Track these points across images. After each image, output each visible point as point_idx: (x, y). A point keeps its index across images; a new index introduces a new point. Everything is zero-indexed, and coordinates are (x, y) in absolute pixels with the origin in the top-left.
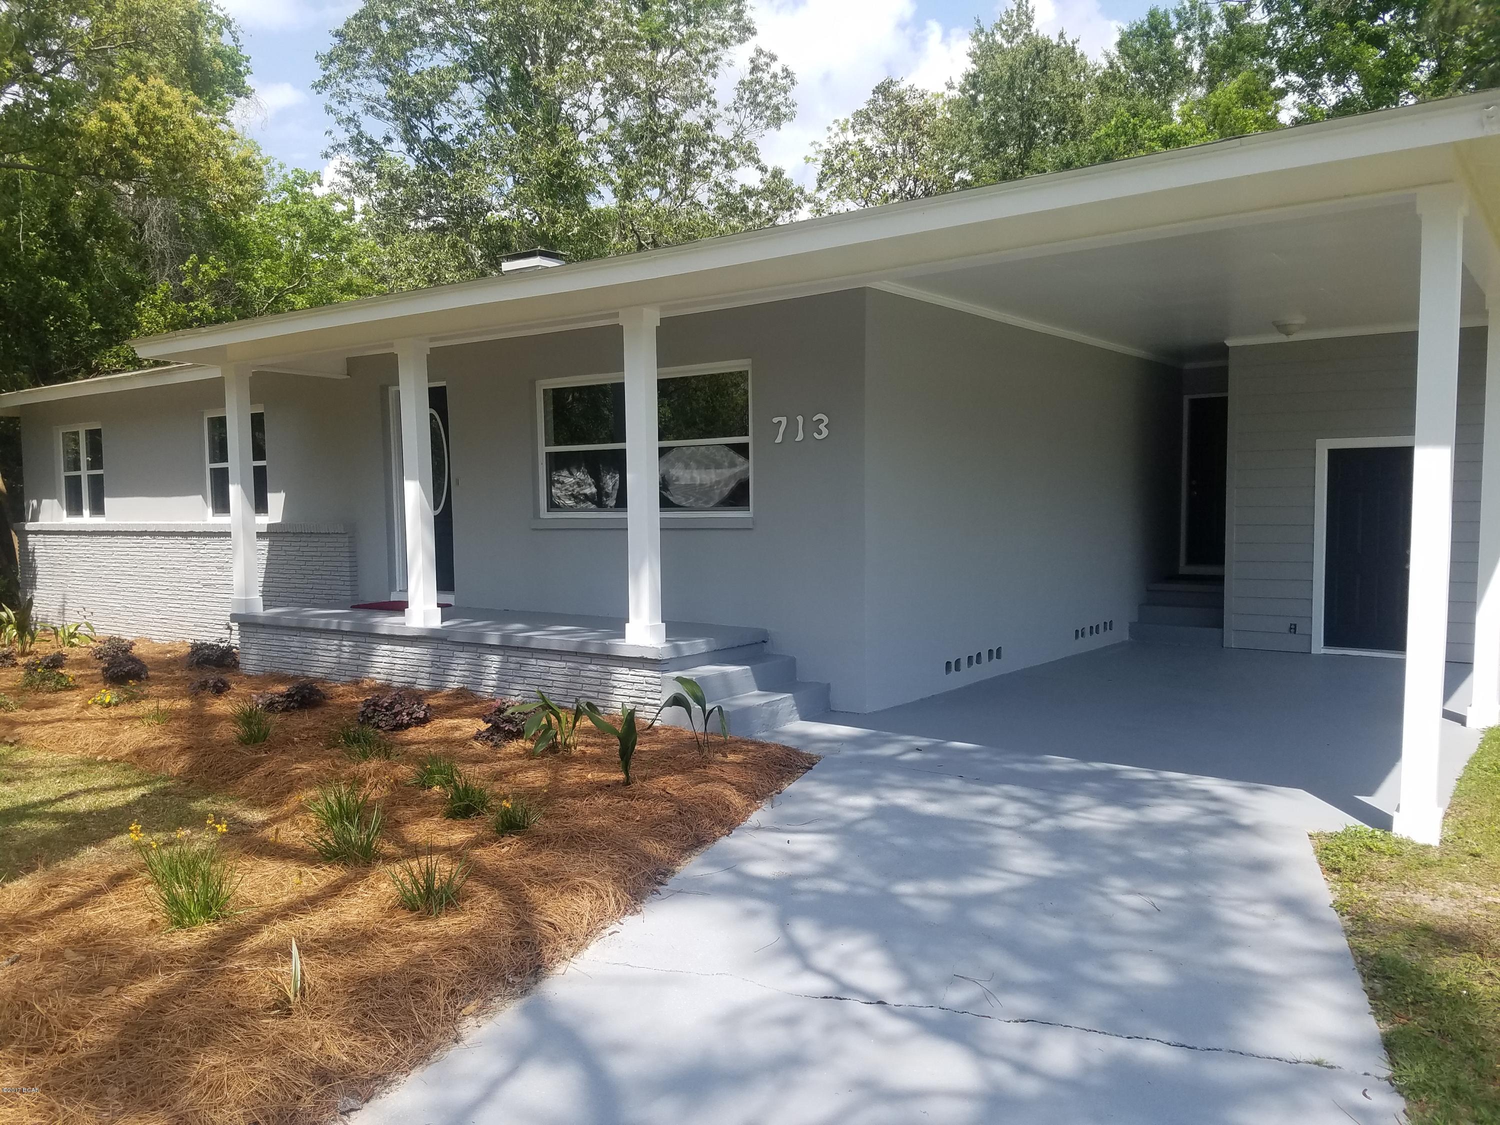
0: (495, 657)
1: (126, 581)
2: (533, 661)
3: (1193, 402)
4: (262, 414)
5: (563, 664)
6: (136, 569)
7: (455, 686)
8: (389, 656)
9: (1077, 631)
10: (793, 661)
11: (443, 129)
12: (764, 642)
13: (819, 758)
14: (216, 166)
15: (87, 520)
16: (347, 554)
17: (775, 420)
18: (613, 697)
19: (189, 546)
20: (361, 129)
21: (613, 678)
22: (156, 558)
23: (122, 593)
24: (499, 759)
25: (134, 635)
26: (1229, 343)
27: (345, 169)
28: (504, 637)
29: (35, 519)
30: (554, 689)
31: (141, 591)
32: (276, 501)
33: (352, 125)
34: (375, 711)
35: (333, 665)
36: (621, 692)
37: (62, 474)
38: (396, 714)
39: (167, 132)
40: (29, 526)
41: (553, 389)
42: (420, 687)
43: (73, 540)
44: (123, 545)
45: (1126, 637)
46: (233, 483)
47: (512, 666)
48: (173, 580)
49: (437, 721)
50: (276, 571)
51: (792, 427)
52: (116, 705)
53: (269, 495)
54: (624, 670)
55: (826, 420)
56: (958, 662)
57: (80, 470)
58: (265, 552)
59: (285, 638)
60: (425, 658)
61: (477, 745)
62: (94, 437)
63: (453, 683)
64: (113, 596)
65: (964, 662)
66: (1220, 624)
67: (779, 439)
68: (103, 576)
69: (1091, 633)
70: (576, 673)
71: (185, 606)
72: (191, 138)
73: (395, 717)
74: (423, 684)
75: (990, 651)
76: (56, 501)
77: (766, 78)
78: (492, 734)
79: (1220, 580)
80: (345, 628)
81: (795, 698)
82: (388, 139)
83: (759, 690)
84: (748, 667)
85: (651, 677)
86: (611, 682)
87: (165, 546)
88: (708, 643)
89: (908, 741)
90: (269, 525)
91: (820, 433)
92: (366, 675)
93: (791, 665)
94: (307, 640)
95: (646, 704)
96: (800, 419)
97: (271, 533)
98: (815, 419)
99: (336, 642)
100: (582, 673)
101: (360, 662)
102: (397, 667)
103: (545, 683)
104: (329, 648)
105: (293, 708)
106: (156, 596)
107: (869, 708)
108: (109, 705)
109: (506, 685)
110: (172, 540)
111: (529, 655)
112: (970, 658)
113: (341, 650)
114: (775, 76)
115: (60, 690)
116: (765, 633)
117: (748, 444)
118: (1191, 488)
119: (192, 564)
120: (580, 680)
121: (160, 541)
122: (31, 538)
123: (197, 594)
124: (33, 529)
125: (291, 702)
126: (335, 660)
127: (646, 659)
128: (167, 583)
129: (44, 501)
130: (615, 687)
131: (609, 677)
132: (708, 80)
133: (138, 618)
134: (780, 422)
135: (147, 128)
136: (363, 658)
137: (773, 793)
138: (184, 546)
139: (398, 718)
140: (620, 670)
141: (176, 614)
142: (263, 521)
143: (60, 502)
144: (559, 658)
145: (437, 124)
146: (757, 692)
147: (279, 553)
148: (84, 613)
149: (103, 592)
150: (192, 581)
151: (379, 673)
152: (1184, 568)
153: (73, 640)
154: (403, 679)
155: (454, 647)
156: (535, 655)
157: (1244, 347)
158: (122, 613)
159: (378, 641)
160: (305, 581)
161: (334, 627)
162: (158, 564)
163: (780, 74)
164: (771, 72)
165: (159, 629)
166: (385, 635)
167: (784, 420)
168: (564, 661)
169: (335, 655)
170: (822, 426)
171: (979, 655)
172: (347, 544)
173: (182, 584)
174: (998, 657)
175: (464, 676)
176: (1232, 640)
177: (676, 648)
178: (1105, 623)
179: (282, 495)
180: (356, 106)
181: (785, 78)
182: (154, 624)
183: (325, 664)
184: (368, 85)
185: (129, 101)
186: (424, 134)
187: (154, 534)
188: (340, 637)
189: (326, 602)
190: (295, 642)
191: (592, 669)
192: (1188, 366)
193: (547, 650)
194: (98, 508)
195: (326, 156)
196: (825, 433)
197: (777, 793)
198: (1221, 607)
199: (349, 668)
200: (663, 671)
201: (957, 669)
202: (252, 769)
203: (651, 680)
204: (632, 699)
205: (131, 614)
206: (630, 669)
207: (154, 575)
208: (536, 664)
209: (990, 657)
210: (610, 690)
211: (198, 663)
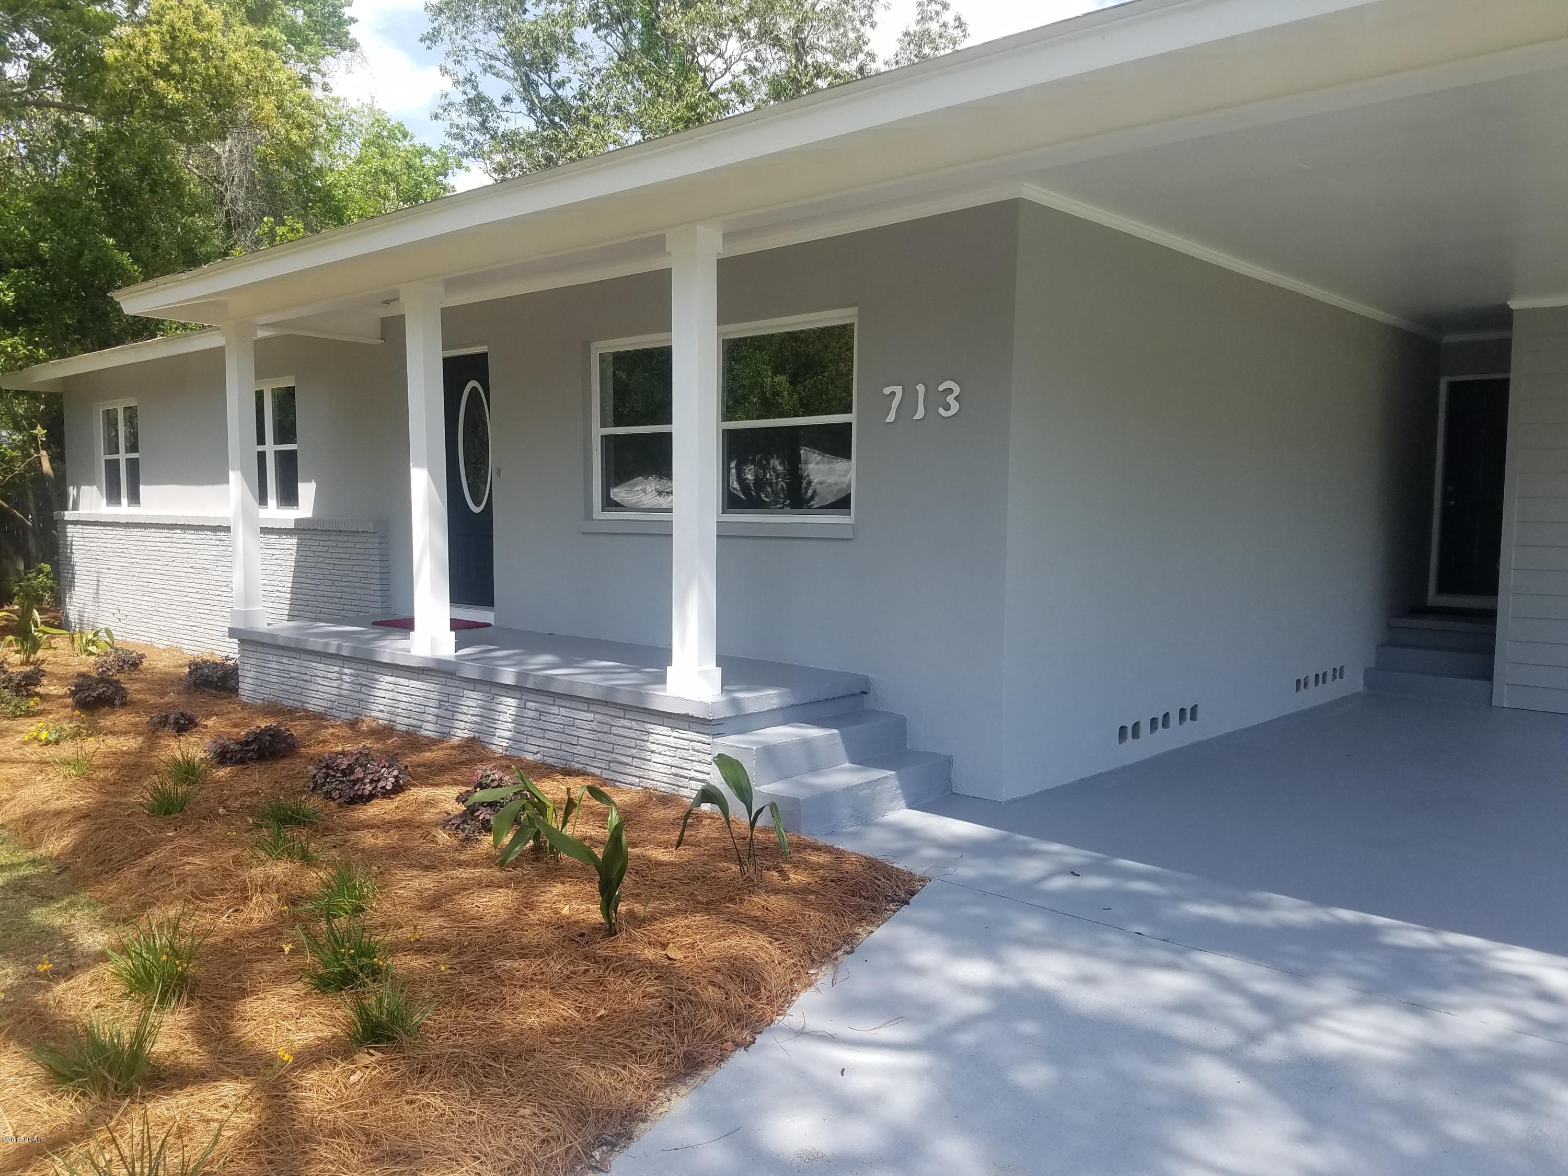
0: (512, 700)
1: (158, 581)
2: (555, 710)
3: (1453, 386)
4: (294, 387)
5: (590, 716)
6: (167, 568)
7: (466, 734)
8: (392, 691)
9: (1298, 681)
10: (902, 722)
11: (561, 84)
12: (864, 693)
13: (923, 880)
14: (269, 106)
15: (124, 510)
16: (377, 558)
17: (887, 391)
18: (651, 766)
19: (218, 542)
20: (480, 89)
21: (650, 739)
22: (186, 555)
23: (155, 595)
24: (460, 864)
25: (165, 643)
26: (1514, 304)
27: (455, 130)
28: (521, 675)
29: (75, 508)
30: (579, 747)
31: (172, 593)
32: (307, 491)
33: (469, 85)
34: (328, 775)
35: (334, 698)
36: (660, 759)
37: (102, 458)
38: (355, 783)
39: (208, 59)
40: (69, 515)
41: (614, 354)
42: (426, 732)
43: (109, 531)
44: (154, 540)
45: (1360, 687)
46: (233, 470)
47: (531, 714)
48: (203, 581)
49: (415, 790)
50: (304, 575)
51: (909, 398)
52: (57, 742)
53: (300, 485)
54: (666, 730)
55: (957, 390)
56: (1136, 726)
57: (118, 453)
58: (294, 552)
59: (285, 660)
60: (432, 696)
61: (443, 837)
62: (131, 415)
63: (461, 732)
64: (146, 598)
65: (1145, 727)
66: (1488, 675)
67: (891, 418)
68: (137, 575)
69: (1317, 683)
70: (606, 728)
71: (214, 613)
72: (236, 68)
73: (354, 785)
74: (429, 730)
75: (1183, 710)
76: (95, 487)
77: (934, 27)
78: (463, 822)
79: (1490, 616)
80: (345, 653)
81: (900, 777)
82: (507, 100)
83: (851, 763)
84: (836, 731)
85: (700, 742)
86: (649, 744)
87: (196, 542)
88: (781, 695)
89: (1058, 854)
90: (297, 520)
91: (947, 408)
92: (367, 713)
93: (899, 727)
94: (307, 664)
95: (692, 779)
96: (921, 388)
97: (301, 529)
98: (941, 388)
99: (336, 669)
100: (614, 730)
101: (361, 696)
102: (401, 705)
103: (569, 739)
104: (330, 675)
105: (251, 759)
106: (187, 599)
107: (1007, 792)
108: (48, 743)
109: (522, 737)
110: (201, 535)
111: (550, 700)
112: (1154, 721)
113: (341, 679)
114: (944, 25)
115: (20, 716)
116: (866, 680)
117: (850, 424)
118: (1446, 496)
119: (222, 563)
120: (612, 739)
121: (190, 536)
122: (70, 529)
123: (225, 599)
124: (71, 519)
125: (249, 751)
126: (335, 691)
127: (692, 717)
128: (197, 586)
129: (83, 487)
130: (653, 752)
131: (646, 738)
132: (867, 30)
133: (169, 625)
134: (893, 393)
135: (180, 54)
136: (364, 688)
137: (839, 953)
138: (213, 542)
139: (356, 788)
140: (659, 729)
141: (205, 621)
142: (287, 516)
143: (100, 489)
144: (585, 707)
145: (556, 77)
146: (848, 765)
147: (308, 553)
148: (119, 616)
149: (137, 593)
150: (221, 583)
151: (382, 711)
152: (1434, 598)
153: (90, 648)
154: (407, 721)
155: (464, 685)
156: (558, 702)
157: (1534, 310)
158: (154, 618)
159: (381, 670)
160: (334, 588)
161: (332, 650)
162: (188, 563)
163: (952, 23)
164: (941, 21)
165: (189, 637)
166: (387, 664)
167: (899, 390)
168: (592, 712)
169: (335, 685)
170: (950, 399)
171: (1166, 716)
172: (377, 545)
173: (211, 587)
174: (1193, 718)
175: (476, 723)
176: (1503, 696)
177: (735, 703)
178: (1335, 670)
179: (313, 486)
180: (473, 65)
181: (957, 27)
182: (185, 632)
183: (325, 696)
184: (486, 40)
185: (159, 23)
186: (545, 91)
187: (185, 527)
188: (340, 663)
189: (355, 614)
190: (294, 665)
191: (624, 726)
192: (1449, 339)
193: (571, 696)
194: (135, 498)
195: (436, 117)
196: (955, 407)
197: (847, 953)
198: (1492, 652)
199: (349, 702)
200: (715, 735)
201: (1135, 735)
202: (141, 857)
203: (698, 746)
204: (674, 770)
205: (163, 619)
206: (673, 728)
207: (184, 574)
208: (559, 713)
209: (1182, 718)
210: (647, 755)
211: (196, 685)
